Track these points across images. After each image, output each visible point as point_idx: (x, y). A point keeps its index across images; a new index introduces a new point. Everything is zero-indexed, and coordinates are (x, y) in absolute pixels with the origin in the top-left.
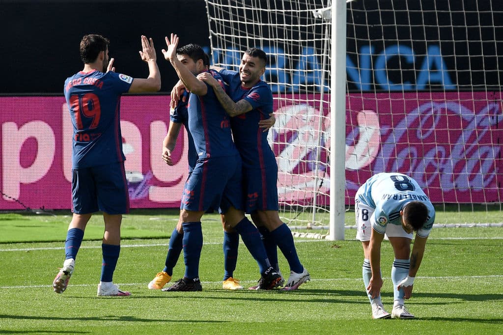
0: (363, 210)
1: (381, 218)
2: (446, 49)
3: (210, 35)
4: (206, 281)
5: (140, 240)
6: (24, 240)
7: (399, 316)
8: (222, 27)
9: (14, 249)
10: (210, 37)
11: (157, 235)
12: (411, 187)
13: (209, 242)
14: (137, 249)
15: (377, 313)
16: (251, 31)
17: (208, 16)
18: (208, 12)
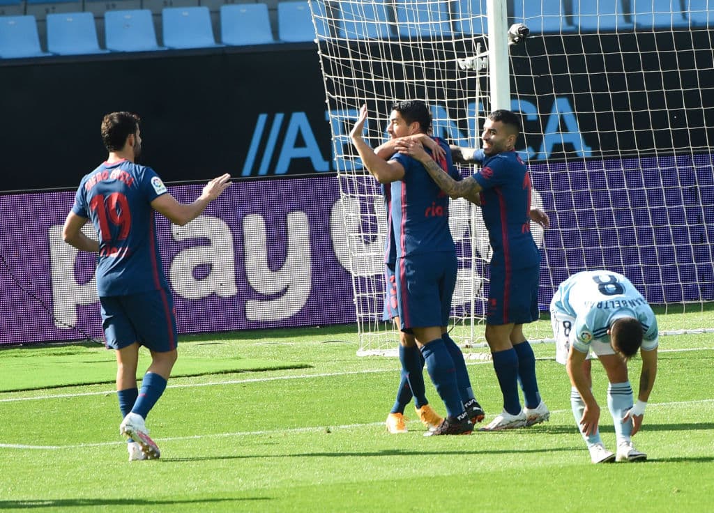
0: (564, 323)
1: (583, 334)
2: (581, 104)
3: (327, 98)
4: (355, 423)
5: (251, 373)
6: (98, 380)
7: (627, 457)
8: (342, 86)
9: (88, 392)
10: (327, 101)
11: (273, 365)
12: (620, 289)
13: (343, 371)
14: (251, 384)
15: (597, 454)
16: (380, 91)
17: (323, 73)
18: (322, 69)
